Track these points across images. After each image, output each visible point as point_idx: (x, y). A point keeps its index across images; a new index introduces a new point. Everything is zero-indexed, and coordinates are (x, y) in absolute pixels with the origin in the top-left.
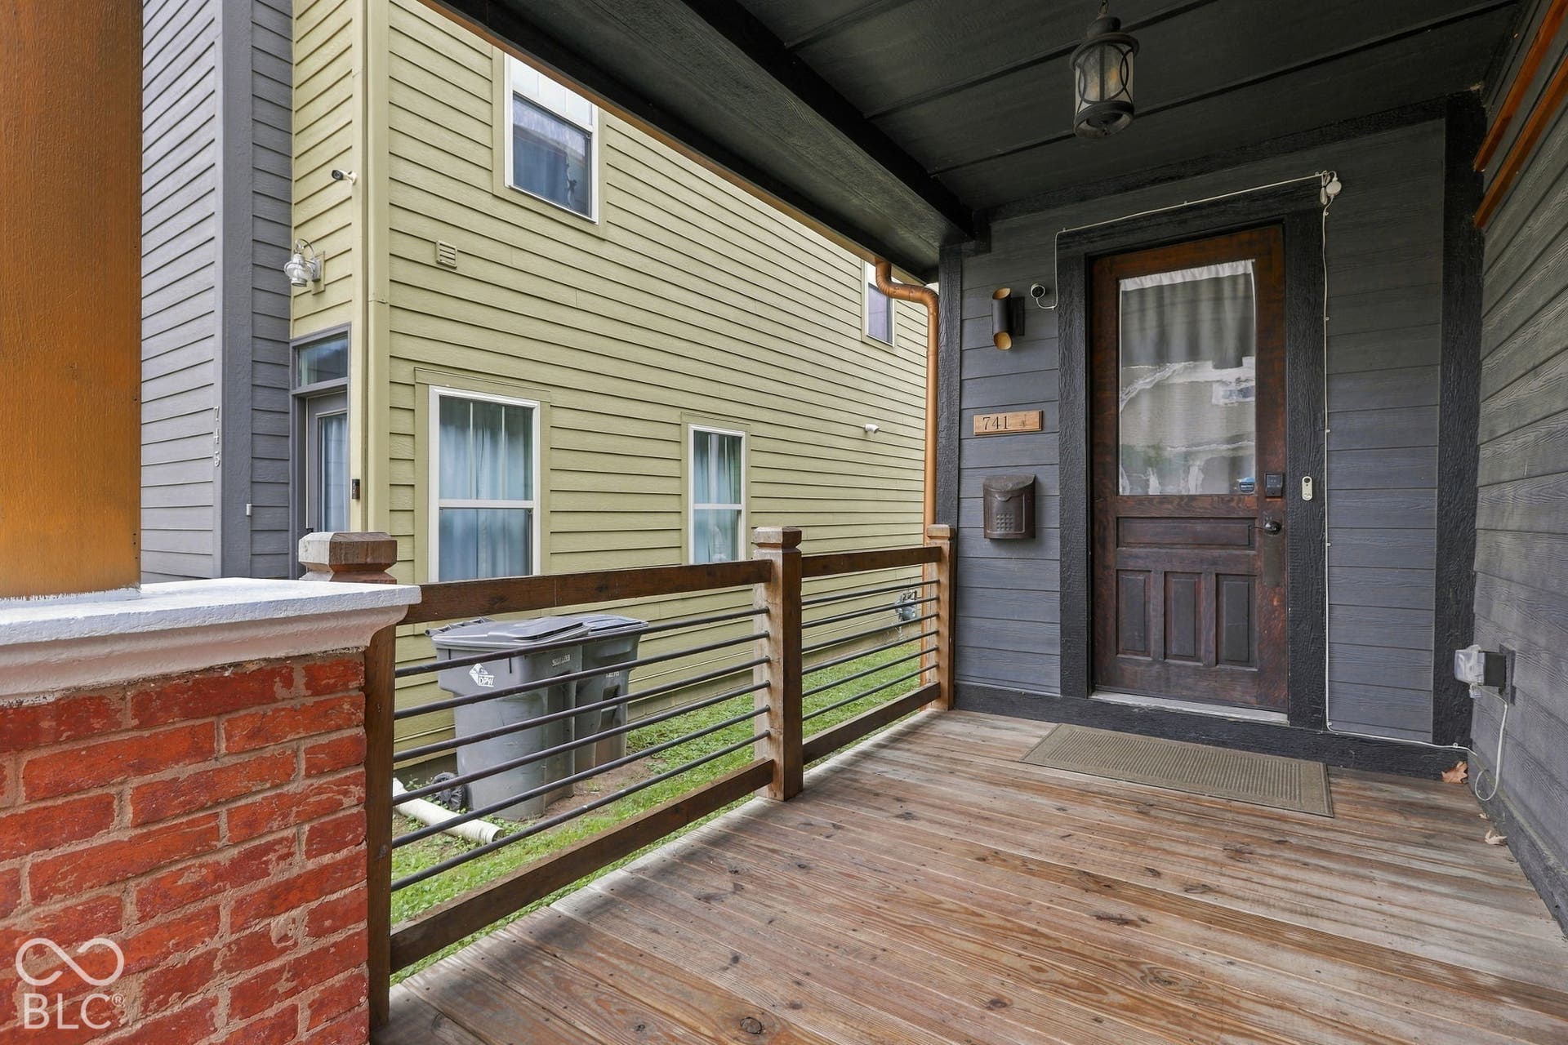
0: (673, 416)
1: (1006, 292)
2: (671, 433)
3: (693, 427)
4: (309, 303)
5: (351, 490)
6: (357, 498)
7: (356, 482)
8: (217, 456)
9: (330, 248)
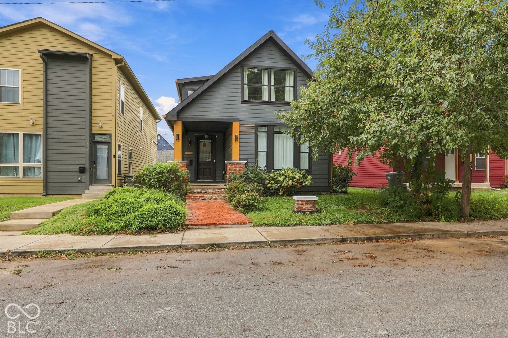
1: (190, 140)
4: (98, 129)
5: (113, 156)
6: (114, 157)
7: (114, 155)
8: (87, 150)
9: (104, 122)
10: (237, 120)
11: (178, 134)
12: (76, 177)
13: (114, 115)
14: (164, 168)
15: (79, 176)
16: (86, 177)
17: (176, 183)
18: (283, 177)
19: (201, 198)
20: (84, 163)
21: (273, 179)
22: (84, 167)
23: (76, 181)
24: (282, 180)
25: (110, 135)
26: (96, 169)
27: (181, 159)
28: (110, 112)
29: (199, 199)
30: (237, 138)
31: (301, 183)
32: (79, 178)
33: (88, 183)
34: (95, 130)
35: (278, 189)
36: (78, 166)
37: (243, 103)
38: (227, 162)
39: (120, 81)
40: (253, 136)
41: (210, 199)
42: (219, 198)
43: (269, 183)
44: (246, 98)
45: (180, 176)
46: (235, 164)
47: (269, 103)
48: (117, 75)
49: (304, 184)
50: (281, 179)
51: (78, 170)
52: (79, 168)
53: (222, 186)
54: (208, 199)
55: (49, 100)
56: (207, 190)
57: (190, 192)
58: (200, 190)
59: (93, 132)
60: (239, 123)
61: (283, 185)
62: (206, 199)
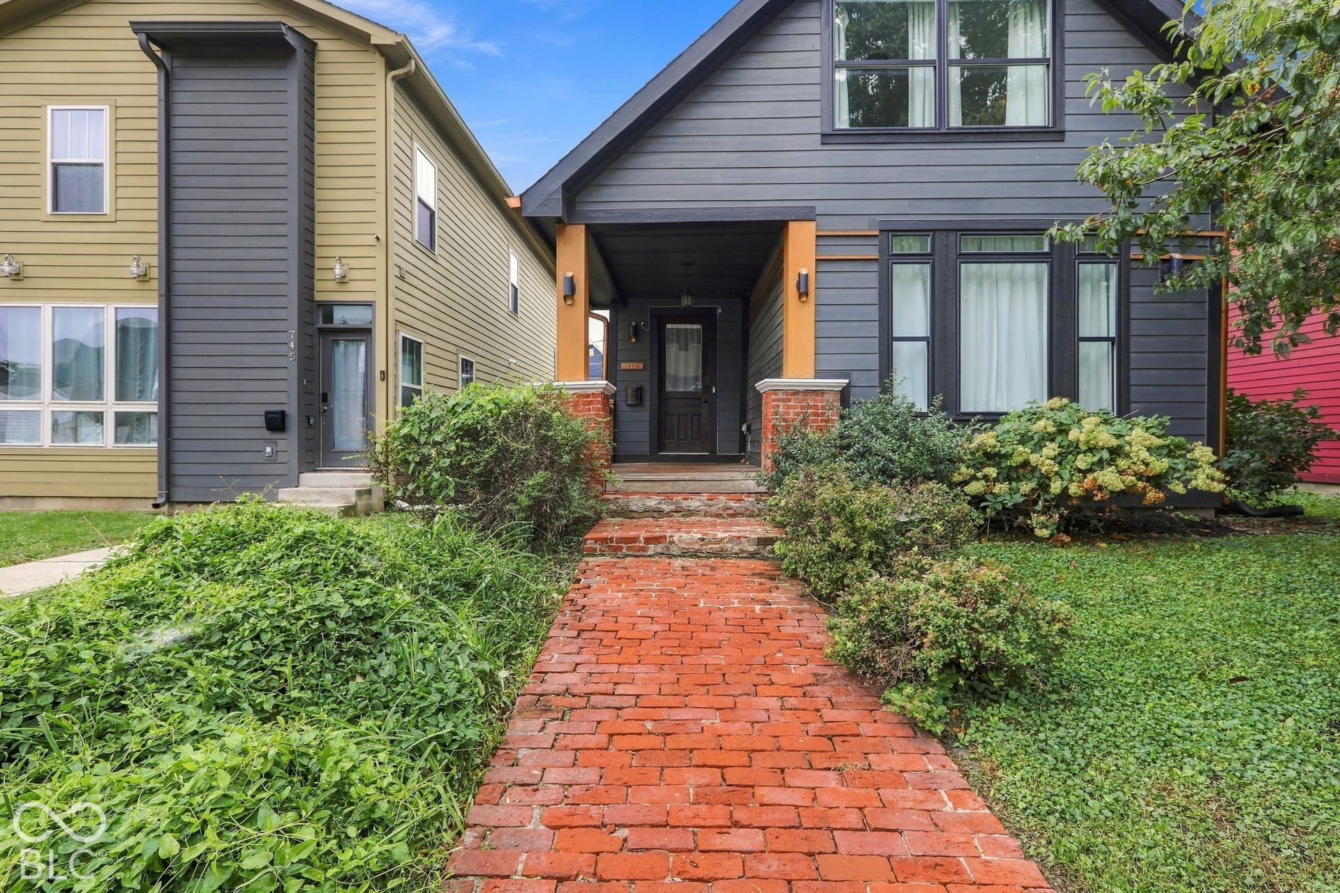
0: (453, 349)
1: (634, 324)
2: (453, 358)
3: (461, 356)
4: (332, 286)
5: (379, 376)
6: (382, 380)
7: (382, 372)
8: (293, 355)
9: (353, 263)
10: (808, 215)
11: (569, 274)
12: (257, 445)
13: (382, 238)
14: (491, 406)
15: (269, 442)
16: (289, 443)
17: (540, 476)
18: (1051, 449)
19: (652, 549)
20: (282, 398)
21: (992, 457)
22: (283, 412)
23: (259, 458)
24: (1048, 466)
25: (369, 304)
26: (328, 416)
27: (582, 374)
28: (369, 228)
29: (644, 549)
30: (807, 286)
31: (1158, 481)
32: (268, 450)
33: (294, 463)
34: (325, 290)
35: (1025, 509)
36: (262, 410)
37: (832, 140)
38: (764, 385)
39: (414, 137)
40: (871, 278)
41: (695, 555)
42: (736, 549)
43: (974, 478)
44: (843, 121)
45: (557, 448)
46: (797, 393)
47: (940, 135)
48: (392, 105)
49: (1179, 489)
50: (1044, 458)
51: (261, 421)
52: (267, 413)
53: (743, 479)
54: (684, 554)
55: (178, 194)
56: (685, 504)
57: (612, 507)
58: (652, 503)
59: (319, 297)
60: (813, 224)
61: (1056, 487)
62: (675, 550)
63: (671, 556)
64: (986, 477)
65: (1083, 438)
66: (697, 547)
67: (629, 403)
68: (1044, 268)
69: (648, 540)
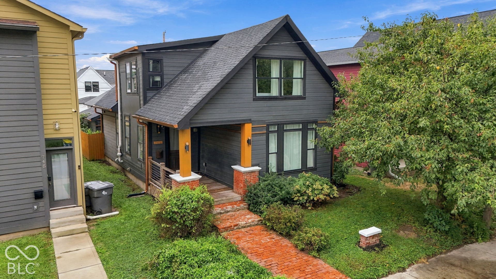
4: (53, 131)
5: (77, 168)
6: (79, 169)
7: (79, 166)
8: (44, 166)
9: (62, 121)
10: (249, 121)
12: (30, 206)
13: (76, 111)
15: (34, 204)
16: (44, 203)
18: (310, 189)
19: (235, 228)
20: (41, 184)
21: (299, 191)
22: (42, 191)
23: (32, 211)
24: (310, 194)
25: (71, 138)
26: (52, 187)
28: (69, 106)
30: (250, 142)
31: (328, 195)
32: (35, 207)
33: (48, 211)
34: (49, 134)
37: (255, 100)
40: (264, 137)
43: (295, 196)
46: (249, 173)
47: (280, 98)
49: (332, 196)
50: (309, 192)
51: (32, 196)
52: (35, 191)
54: (242, 227)
59: (45, 137)
60: (251, 124)
61: (312, 198)
62: (240, 227)
63: (239, 229)
64: (298, 196)
65: (316, 187)
66: (245, 225)
67: (158, 157)
68: (301, 132)
69: (234, 226)
